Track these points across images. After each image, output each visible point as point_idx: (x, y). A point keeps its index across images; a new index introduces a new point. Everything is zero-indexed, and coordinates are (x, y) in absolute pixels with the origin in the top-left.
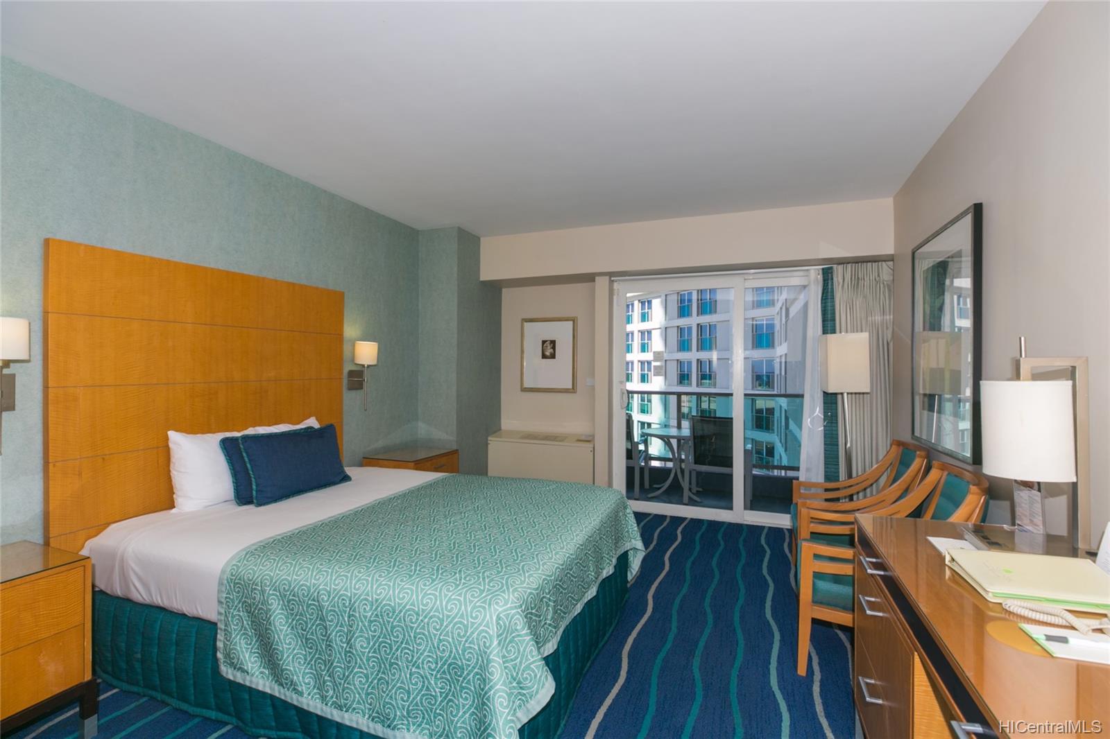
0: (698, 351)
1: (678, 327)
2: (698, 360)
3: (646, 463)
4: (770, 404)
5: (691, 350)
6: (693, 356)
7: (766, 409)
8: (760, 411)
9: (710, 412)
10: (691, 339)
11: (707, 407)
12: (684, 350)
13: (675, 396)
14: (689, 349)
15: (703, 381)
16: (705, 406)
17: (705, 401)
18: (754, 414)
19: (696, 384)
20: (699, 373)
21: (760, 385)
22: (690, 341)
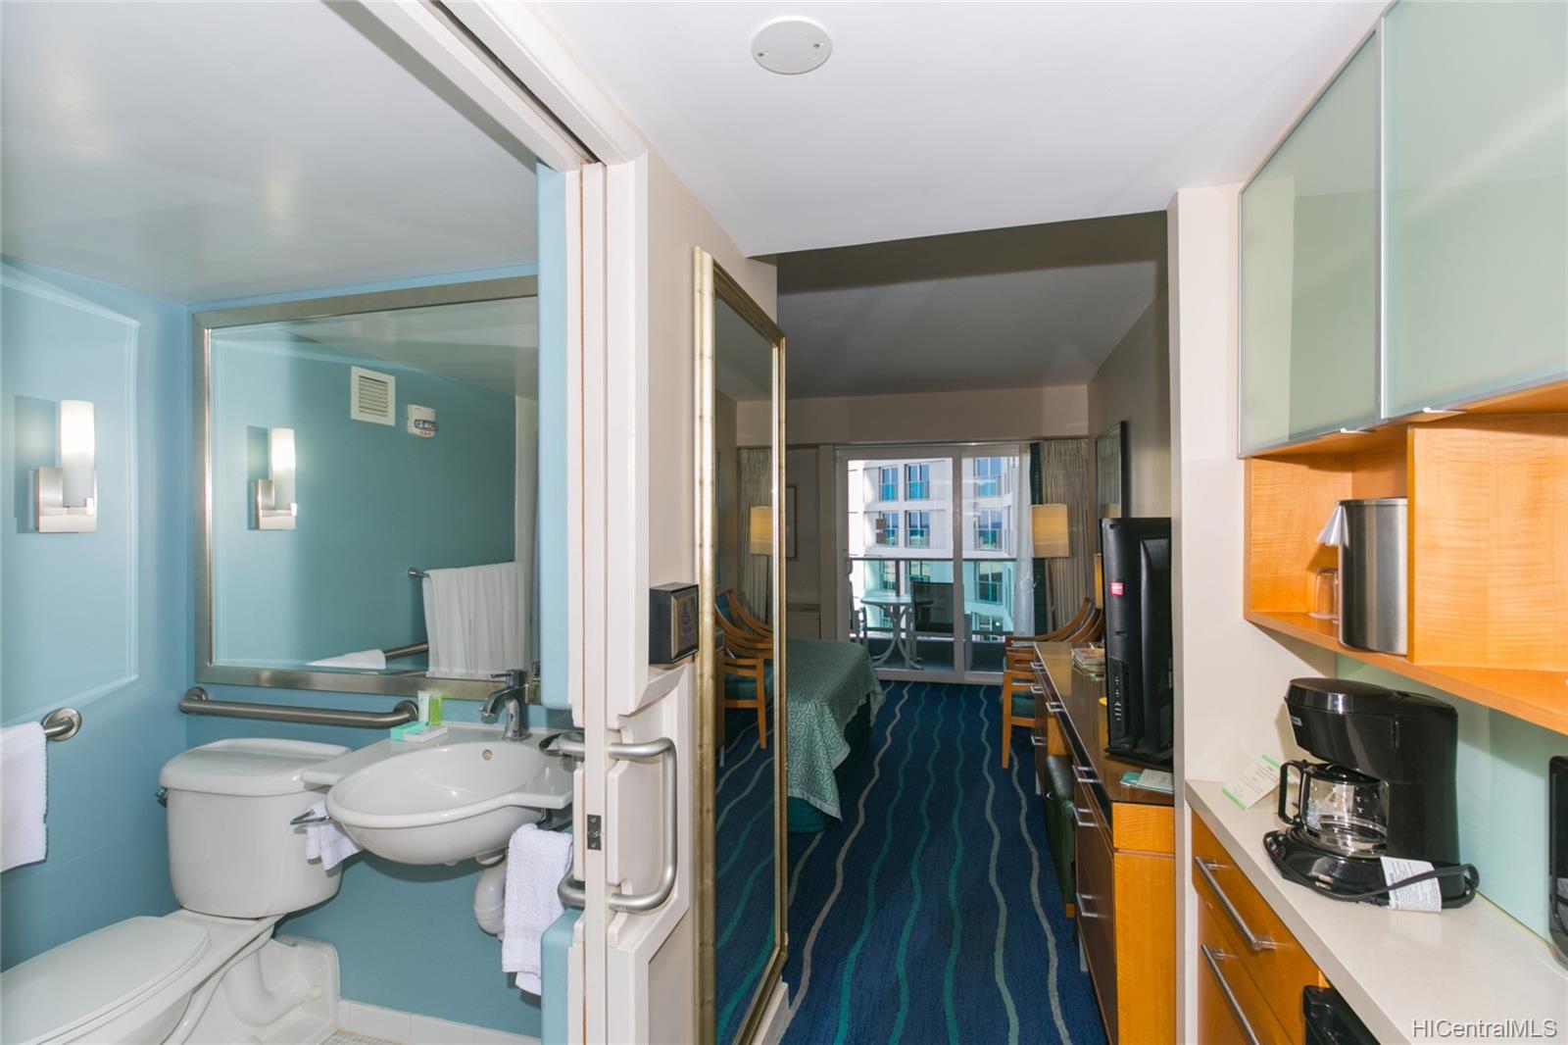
0: (905, 499)
1: (880, 468)
2: (906, 512)
3: (865, 634)
4: (997, 568)
5: (897, 498)
6: (899, 506)
7: (993, 575)
8: (984, 577)
9: (922, 579)
10: (897, 485)
11: (919, 573)
12: (888, 499)
13: (894, 563)
14: (895, 498)
15: (913, 538)
16: (915, 571)
17: (916, 565)
18: (978, 581)
19: (903, 544)
20: (908, 528)
21: (985, 543)
22: (895, 487)
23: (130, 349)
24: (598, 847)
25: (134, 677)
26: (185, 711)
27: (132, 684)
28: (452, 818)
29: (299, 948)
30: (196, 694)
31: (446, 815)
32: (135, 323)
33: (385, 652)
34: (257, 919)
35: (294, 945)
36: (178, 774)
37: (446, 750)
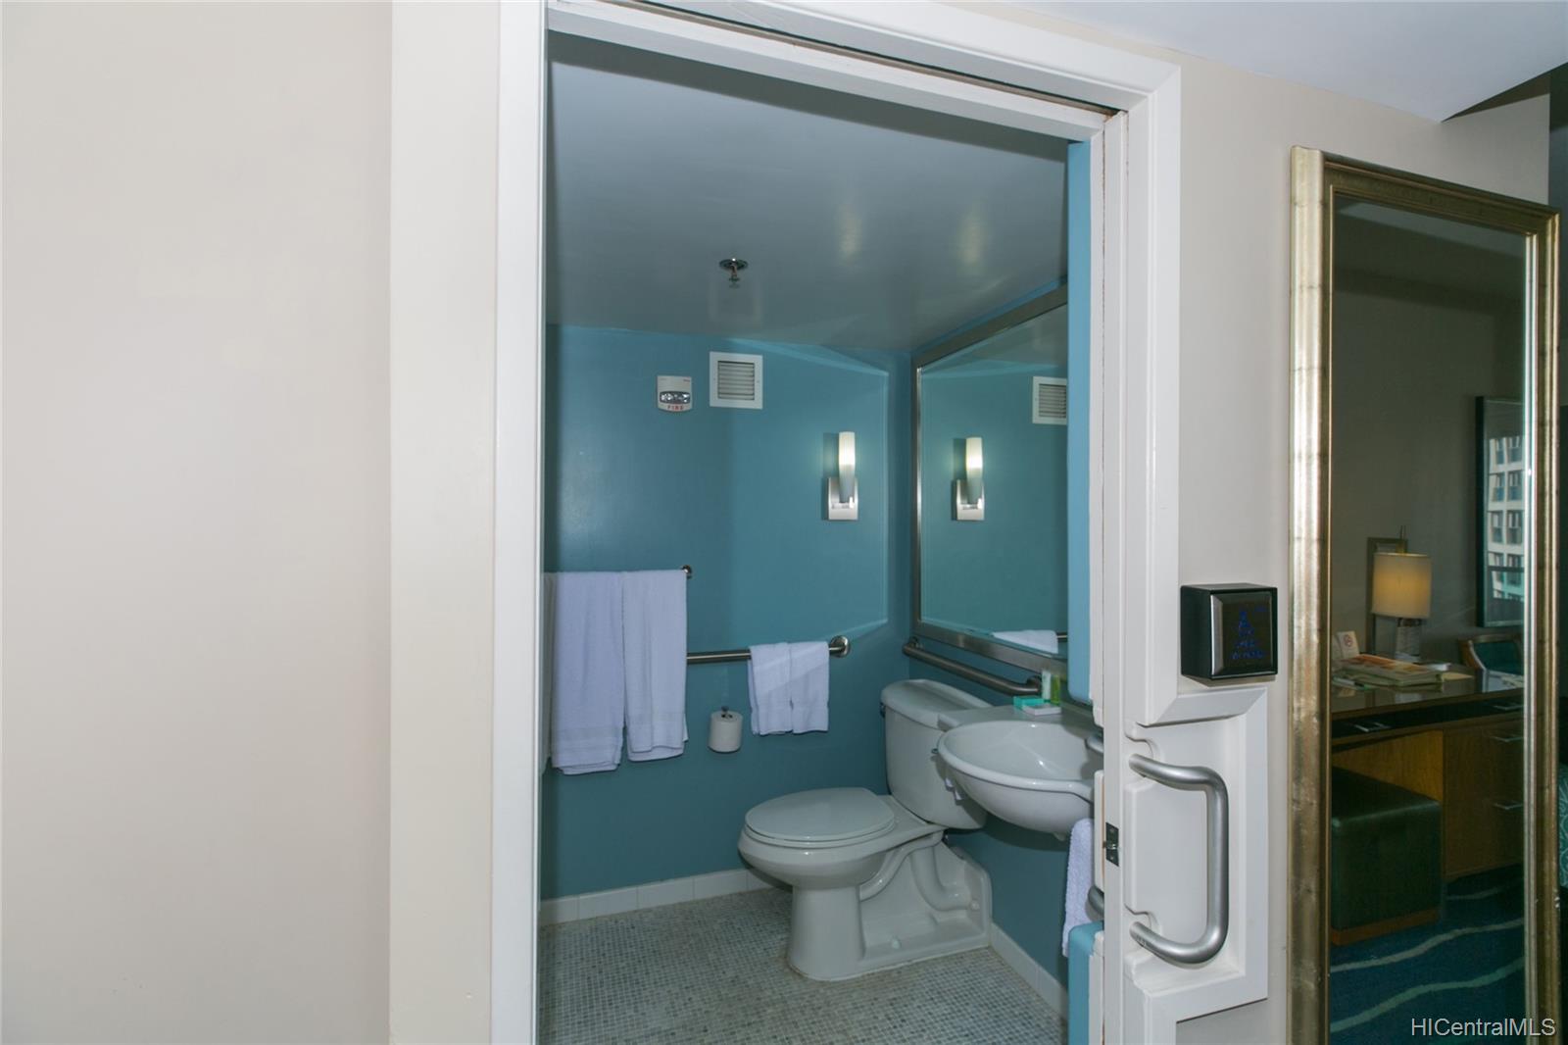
23: (885, 390)
24: (1116, 862)
25: (885, 621)
26: (906, 653)
27: (883, 626)
28: (1037, 788)
29: (965, 862)
30: (913, 641)
31: (1034, 784)
32: (886, 374)
33: (1058, 634)
34: (928, 822)
35: (962, 858)
36: (896, 698)
37: (1033, 726)
